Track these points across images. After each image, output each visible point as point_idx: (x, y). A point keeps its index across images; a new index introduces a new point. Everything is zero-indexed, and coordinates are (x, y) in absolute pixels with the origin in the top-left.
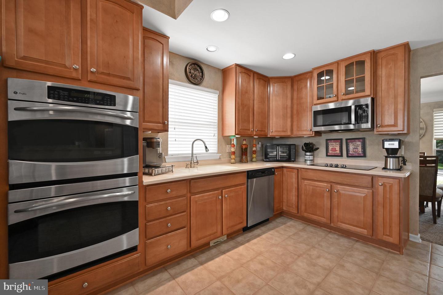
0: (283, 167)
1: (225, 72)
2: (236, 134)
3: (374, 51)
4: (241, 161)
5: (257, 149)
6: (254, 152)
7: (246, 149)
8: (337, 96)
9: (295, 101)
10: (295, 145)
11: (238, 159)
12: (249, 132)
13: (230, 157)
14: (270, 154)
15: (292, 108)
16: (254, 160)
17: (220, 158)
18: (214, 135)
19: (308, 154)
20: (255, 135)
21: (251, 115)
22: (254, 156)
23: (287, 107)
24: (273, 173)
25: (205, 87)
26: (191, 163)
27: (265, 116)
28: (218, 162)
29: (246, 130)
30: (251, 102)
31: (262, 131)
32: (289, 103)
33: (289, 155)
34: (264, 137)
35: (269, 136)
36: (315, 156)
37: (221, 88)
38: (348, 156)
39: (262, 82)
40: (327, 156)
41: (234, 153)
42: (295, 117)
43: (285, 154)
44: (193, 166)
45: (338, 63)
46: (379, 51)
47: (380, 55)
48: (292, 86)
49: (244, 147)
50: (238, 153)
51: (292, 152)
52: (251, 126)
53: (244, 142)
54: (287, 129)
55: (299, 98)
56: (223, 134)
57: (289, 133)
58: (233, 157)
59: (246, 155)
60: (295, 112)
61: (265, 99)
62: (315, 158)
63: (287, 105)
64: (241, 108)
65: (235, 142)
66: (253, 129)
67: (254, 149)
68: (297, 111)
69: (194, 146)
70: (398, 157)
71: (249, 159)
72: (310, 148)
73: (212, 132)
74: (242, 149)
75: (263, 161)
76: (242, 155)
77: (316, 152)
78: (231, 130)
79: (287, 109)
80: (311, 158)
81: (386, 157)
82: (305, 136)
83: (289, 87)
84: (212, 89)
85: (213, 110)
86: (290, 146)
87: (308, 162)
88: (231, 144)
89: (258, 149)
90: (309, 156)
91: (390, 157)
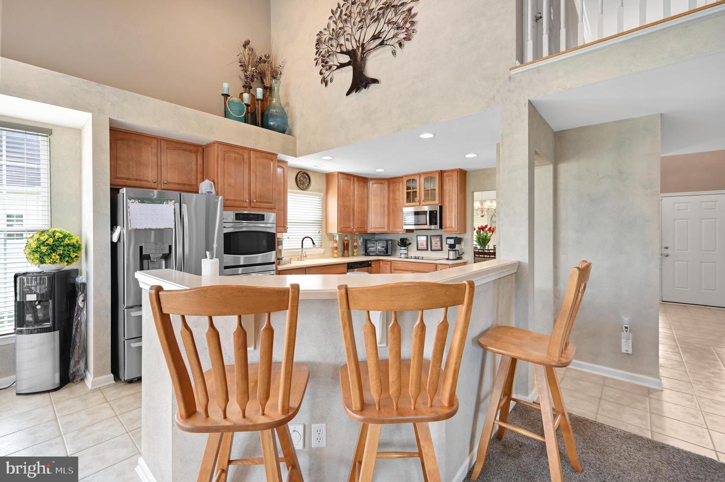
0: (379, 260)
1: (328, 176)
2: (338, 232)
3: (441, 171)
4: (343, 256)
5: (358, 244)
6: (356, 247)
7: (348, 244)
8: (419, 201)
9: (391, 201)
10: (392, 240)
11: (341, 253)
12: (350, 230)
13: (333, 252)
14: (370, 249)
15: (389, 206)
16: (355, 254)
17: (324, 253)
18: (319, 232)
19: (402, 248)
20: (356, 232)
21: (351, 214)
22: (355, 250)
23: (384, 206)
24: (370, 265)
25: (311, 191)
26: (301, 257)
27: (364, 214)
28: (323, 256)
29: (347, 228)
30: (352, 203)
31: (361, 228)
32: (386, 202)
33: (387, 249)
34: (363, 233)
35: (368, 232)
36: (409, 250)
37: (325, 191)
38: (431, 250)
39: (361, 183)
40: (418, 250)
41: (336, 248)
42: (391, 215)
43: (384, 249)
44: (302, 259)
45: (420, 175)
46: (445, 171)
47: (445, 174)
48: (389, 187)
49: (346, 243)
50: (341, 248)
51: (389, 247)
52: (351, 224)
53: (346, 238)
54: (384, 226)
55: (395, 199)
56: (326, 231)
57: (386, 230)
58: (335, 251)
59: (348, 249)
60: (391, 211)
61: (364, 199)
62: (409, 252)
63: (384, 204)
64: (342, 209)
65: (337, 238)
66: (354, 226)
67: (355, 244)
68: (393, 210)
69: (304, 242)
70: (455, 251)
71: (350, 253)
72: (404, 243)
73: (318, 229)
74: (344, 244)
75: (363, 255)
76: (344, 250)
77: (410, 247)
78: (334, 229)
79: (384, 208)
80: (405, 252)
81: (449, 250)
82: (400, 233)
83: (386, 188)
84: (317, 192)
85: (318, 210)
86: (387, 241)
87: (403, 256)
88: (333, 240)
89: (360, 244)
90: (403, 250)
91: (451, 250)
